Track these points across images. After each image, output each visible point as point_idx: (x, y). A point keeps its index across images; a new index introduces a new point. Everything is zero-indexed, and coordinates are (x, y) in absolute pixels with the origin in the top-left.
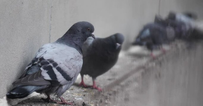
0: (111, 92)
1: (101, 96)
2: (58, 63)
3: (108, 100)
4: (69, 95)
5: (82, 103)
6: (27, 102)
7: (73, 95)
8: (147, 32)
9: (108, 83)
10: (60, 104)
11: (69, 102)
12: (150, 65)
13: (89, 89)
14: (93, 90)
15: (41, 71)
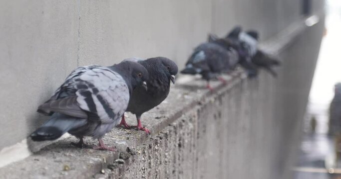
0: (162, 135)
1: (148, 140)
2: (99, 89)
3: (159, 145)
4: (107, 138)
5: (126, 148)
6: (52, 148)
7: (112, 138)
8: (202, 55)
9: (157, 122)
10: (97, 150)
11: (109, 146)
12: (207, 100)
13: (132, 130)
14: (138, 131)
15: (77, 96)
